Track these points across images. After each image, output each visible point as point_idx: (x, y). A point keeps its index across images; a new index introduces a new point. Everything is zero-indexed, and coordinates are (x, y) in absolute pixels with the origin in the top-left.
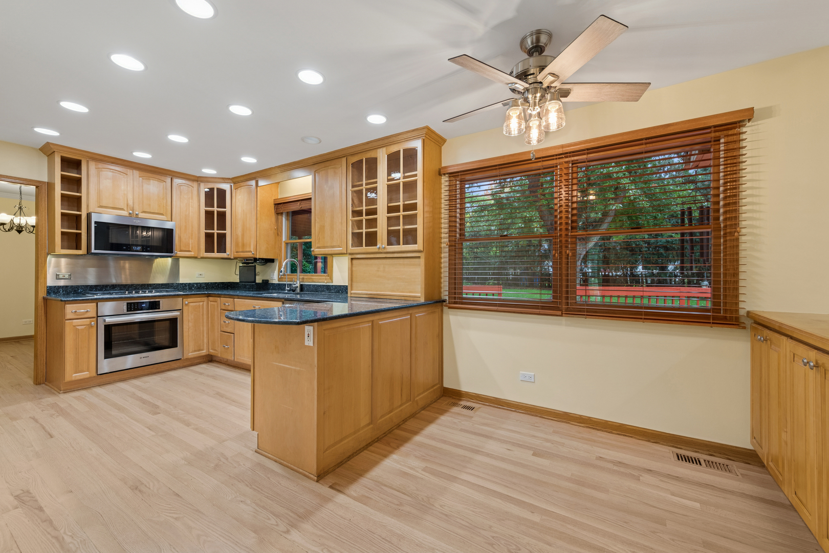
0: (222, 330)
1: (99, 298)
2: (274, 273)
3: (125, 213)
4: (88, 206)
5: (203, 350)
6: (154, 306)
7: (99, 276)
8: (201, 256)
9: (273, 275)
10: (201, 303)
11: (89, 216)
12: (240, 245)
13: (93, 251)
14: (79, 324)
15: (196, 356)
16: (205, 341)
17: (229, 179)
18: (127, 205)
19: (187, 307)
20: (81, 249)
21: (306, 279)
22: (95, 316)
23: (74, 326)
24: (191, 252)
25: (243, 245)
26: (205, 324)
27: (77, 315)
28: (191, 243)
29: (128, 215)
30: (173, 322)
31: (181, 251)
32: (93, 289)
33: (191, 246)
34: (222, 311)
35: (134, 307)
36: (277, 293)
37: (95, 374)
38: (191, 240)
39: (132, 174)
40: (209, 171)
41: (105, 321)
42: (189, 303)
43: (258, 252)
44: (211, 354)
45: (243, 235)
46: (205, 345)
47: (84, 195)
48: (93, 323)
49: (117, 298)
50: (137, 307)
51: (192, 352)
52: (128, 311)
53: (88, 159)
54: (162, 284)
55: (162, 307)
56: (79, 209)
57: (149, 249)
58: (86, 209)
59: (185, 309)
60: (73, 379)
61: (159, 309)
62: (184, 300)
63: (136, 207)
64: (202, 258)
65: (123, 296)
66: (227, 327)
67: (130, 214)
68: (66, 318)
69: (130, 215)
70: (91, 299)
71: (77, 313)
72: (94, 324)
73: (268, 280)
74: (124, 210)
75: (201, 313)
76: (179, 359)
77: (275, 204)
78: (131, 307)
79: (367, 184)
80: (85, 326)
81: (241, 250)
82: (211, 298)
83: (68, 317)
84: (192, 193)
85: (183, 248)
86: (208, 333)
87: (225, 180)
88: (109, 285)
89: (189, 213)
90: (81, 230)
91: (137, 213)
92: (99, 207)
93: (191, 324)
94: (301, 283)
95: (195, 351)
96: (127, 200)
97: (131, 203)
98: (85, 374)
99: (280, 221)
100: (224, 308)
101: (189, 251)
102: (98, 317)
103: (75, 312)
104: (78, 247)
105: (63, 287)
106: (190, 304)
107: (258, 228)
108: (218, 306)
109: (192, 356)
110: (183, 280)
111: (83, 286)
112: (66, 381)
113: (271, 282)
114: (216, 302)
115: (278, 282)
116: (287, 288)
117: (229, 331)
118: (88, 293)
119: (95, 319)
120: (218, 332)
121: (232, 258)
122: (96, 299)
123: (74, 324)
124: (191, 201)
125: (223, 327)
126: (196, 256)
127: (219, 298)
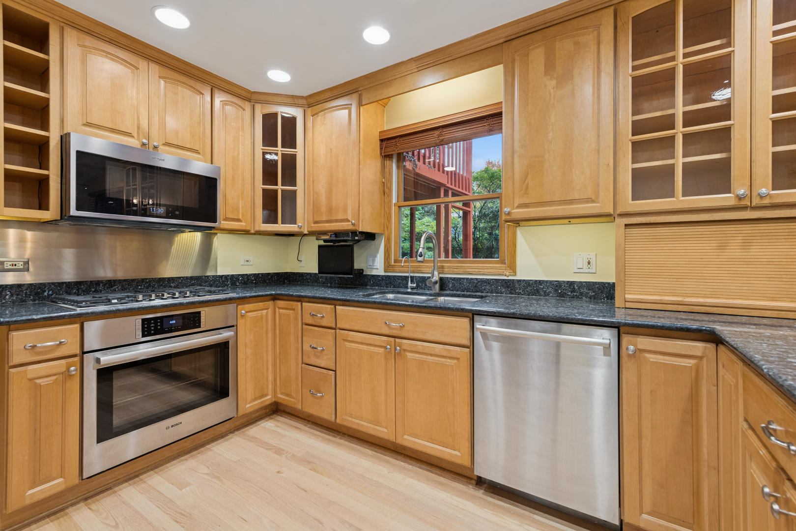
0: (306, 360)
1: (87, 313)
2: (375, 256)
3: (134, 142)
4: (62, 121)
5: (266, 395)
6: (191, 322)
7: (80, 265)
8: (257, 228)
9: (374, 261)
10: (265, 311)
11: (65, 140)
12: (324, 209)
13: (73, 212)
14: (42, 373)
15: (256, 407)
16: (270, 378)
17: (303, 97)
18: (138, 128)
19: (244, 320)
20: (47, 209)
21: (449, 267)
22: (78, 352)
23: (30, 380)
24: (241, 221)
25: (330, 210)
26: (270, 348)
27: (38, 354)
28: (241, 206)
29: (139, 147)
30: (222, 350)
31: (226, 219)
32: (72, 289)
33: (241, 211)
34: (305, 327)
35: (156, 326)
36: (392, 293)
37: (76, 480)
38: (241, 201)
39: (146, 69)
40: (279, 76)
41: (98, 360)
42: (247, 312)
43: (360, 222)
44: (280, 401)
45: (329, 192)
46: (270, 386)
47: (54, 95)
48: (72, 368)
49: (124, 310)
50: (162, 325)
51: (250, 402)
52: (143, 336)
53: (62, 24)
54: (192, 278)
55: (205, 323)
56: (45, 126)
57: (177, 213)
58: (58, 127)
59: (241, 323)
60: (28, 502)
61: (199, 326)
62: (240, 307)
63: (155, 134)
64: (259, 233)
65: (135, 305)
66: (317, 357)
67: (144, 144)
68: (11, 364)
69: (143, 148)
70: (70, 316)
71: (37, 350)
72: (76, 370)
73: (362, 270)
74: (133, 137)
75: (265, 330)
76: (231, 418)
77: (382, 140)
78: (149, 327)
79: (685, 56)
80: (55, 378)
81: (324, 219)
82: (280, 303)
83: (16, 359)
84: (243, 120)
85: (230, 216)
86: (274, 365)
87: (293, 100)
88: (101, 282)
89: (238, 154)
90: (47, 169)
91: (155, 144)
92: (84, 125)
93: (249, 351)
94: (441, 276)
95: (256, 399)
96: (138, 118)
97: (144, 124)
98: (56, 484)
99: (387, 170)
100: (310, 322)
101: (238, 220)
102: (84, 353)
103: (34, 347)
104: (43, 205)
105: (11, 287)
106: (249, 314)
107: (361, 179)
108: (296, 318)
109: (252, 410)
110: (223, 270)
111: (53, 284)
112: (10, 510)
113: (368, 272)
114: (294, 310)
115: (383, 273)
116: (410, 285)
117: (322, 366)
118: (64, 301)
119: (77, 359)
120: (297, 364)
121: (306, 232)
122: (80, 315)
123: (30, 376)
124: (240, 133)
125: (309, 357)
126: (248, 228)
127: (299, 304)
